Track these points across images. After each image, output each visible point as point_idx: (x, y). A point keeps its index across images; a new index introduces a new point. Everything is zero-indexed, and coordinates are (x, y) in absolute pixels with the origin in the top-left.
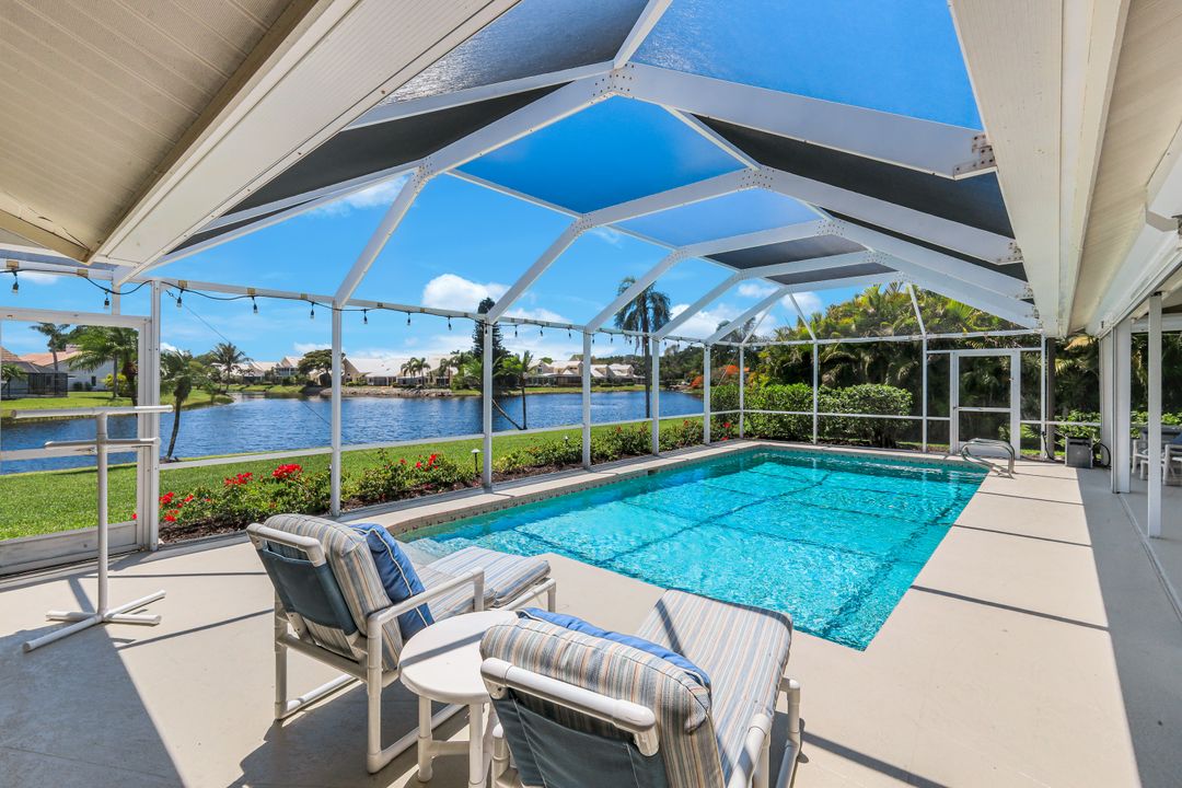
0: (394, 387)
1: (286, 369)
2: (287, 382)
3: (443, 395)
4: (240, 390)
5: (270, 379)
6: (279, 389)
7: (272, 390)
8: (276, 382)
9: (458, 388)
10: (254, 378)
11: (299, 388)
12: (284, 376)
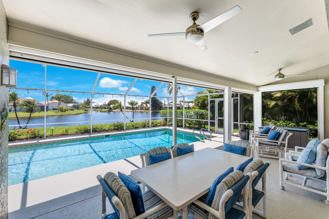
0: (130, 109)
1: (105, 105)
2: (105, 108)
3: (141, 112)
4: (95, 110)
5: (101, 107)
6: (103, 110)
7: (102, 110)
8: (103, 108)
9: (146, 110)
10: (98, 107)
11: (108, 109)
12: (105, 106)
